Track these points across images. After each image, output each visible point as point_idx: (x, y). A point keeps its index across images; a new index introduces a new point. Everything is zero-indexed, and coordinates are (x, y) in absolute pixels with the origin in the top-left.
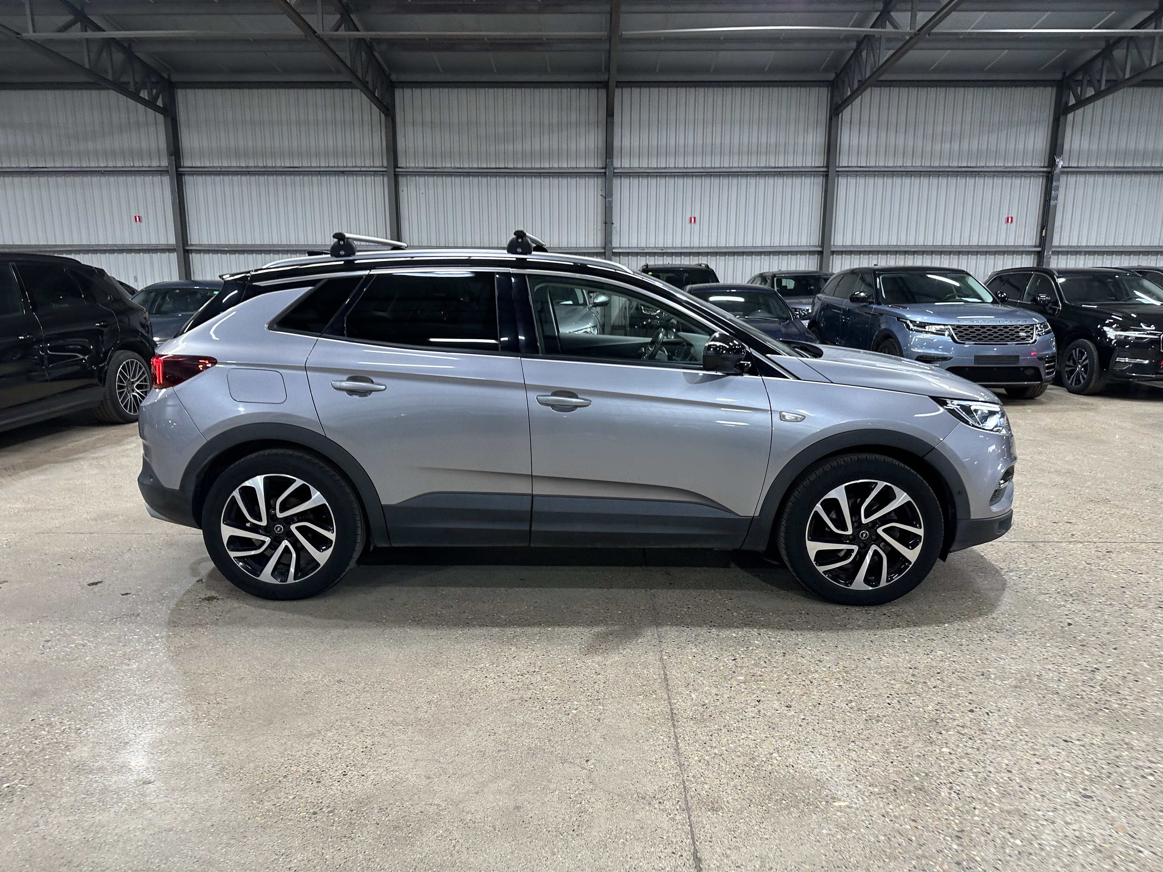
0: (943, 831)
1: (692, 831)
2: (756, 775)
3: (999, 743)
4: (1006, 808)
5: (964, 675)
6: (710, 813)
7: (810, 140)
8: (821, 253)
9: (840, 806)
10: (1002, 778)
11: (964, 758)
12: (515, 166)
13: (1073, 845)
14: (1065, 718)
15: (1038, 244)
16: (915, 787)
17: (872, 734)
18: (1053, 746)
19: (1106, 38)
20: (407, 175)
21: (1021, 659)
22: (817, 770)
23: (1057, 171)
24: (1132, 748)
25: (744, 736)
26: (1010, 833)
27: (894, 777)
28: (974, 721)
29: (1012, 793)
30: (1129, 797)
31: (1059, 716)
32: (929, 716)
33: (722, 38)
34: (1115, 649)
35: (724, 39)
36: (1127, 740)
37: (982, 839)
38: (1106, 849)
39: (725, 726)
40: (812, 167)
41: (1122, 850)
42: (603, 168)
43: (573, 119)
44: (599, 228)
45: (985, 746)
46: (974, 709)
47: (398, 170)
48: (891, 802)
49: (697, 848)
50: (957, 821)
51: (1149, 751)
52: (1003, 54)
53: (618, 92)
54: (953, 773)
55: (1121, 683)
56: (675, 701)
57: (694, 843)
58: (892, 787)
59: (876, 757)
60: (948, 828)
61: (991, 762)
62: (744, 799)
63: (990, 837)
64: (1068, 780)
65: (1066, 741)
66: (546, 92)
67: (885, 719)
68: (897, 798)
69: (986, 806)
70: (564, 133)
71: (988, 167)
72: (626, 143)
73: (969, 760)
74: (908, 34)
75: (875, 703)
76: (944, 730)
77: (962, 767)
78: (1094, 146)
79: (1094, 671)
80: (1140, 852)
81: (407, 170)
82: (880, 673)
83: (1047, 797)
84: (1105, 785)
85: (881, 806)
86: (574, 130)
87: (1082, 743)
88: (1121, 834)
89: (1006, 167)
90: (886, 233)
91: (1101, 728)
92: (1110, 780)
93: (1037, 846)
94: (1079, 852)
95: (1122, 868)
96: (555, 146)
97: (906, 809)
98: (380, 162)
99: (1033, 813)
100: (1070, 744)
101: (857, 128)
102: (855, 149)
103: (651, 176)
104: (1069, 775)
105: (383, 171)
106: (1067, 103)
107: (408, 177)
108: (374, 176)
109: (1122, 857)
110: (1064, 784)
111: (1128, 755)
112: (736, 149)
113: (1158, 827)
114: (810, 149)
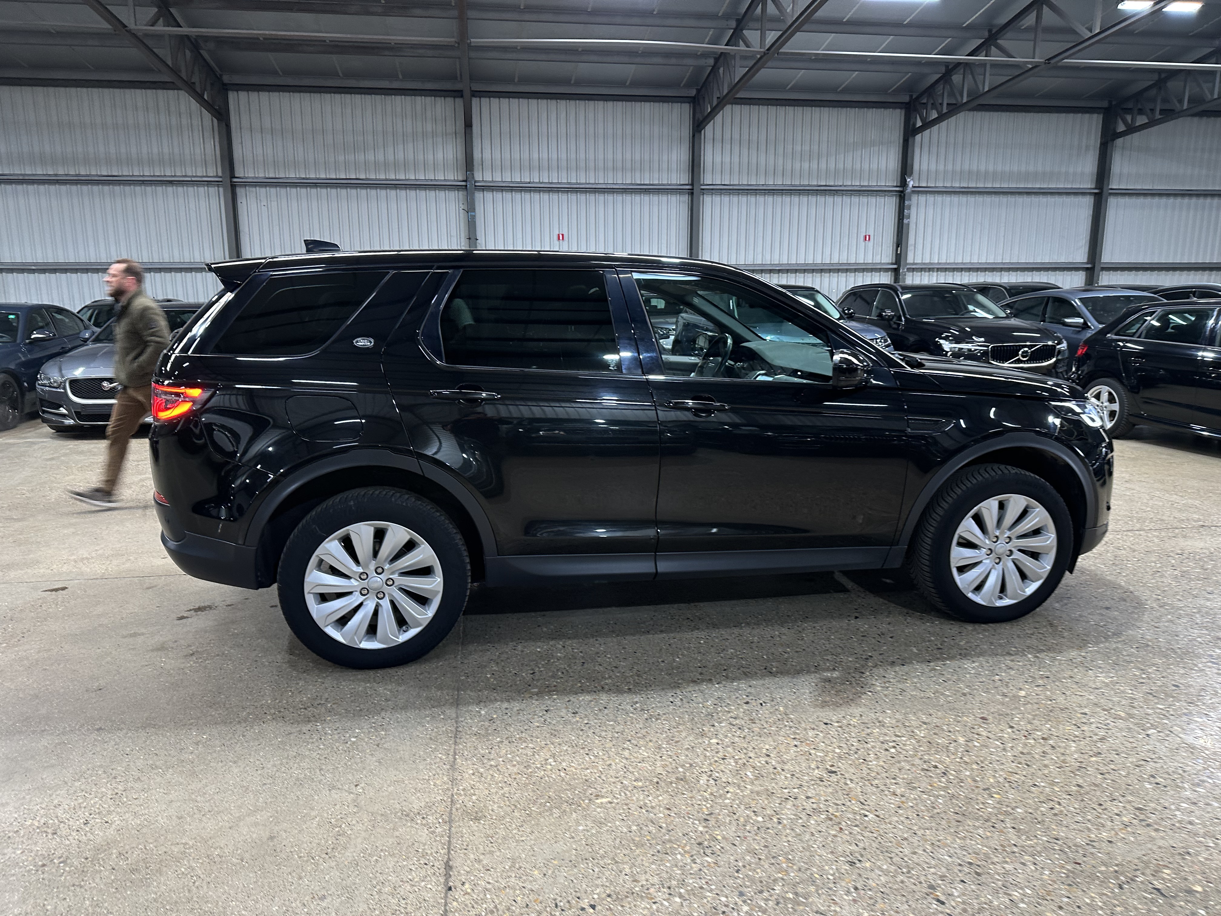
0: (693, 815)
1: (449, 842)
2: (527, 781)
3: (765, 730)
4: (756, 789)
5: (749, 671)
6: (471, 822)
7: (674, 157)
9: (602, 803)
10: (759, 762)
11: (729, 747)
12: (368, 177)
13: (808, 816)
14: (831, 703)
15: (894, 261)
16: (677, 778)
17: (649, 732)
18: (813, 729)
19: (945, 64)
20: (245, 186)
21: (804, 652)
22: (588, 771)
23: (909, 190)
24: (883, 726)
25: (524, 745)
26: (754, 812)
27: (659, 770)
28: (747, 712)
29: (765, 775)
30: (869, 769)
31: (825, 702)
32: (706, 711)
33: (580, 50)
34: (891, 637)
35: (583, 51)
36: (881, 719)
37: (728, 819)
38: (836, 816)
39: (507, 738)
40: (677, 185)
41: (850, 816)
42: (463, 181)
43: (429, 129)
44: (463, 244)
45: (752, 734)
46: (751, 702)
47: (235, 180)
48: (651, 794)
49: (451, 856)
50: (708, 805)
51: (897, 726)
52: (854, 75)
53: (475, 101)
54: (716, 761)
56: (463, 719)
57: (449, 852)
58: (655, 780)
59: (647, 753)
60: (698, 812)
61: (754, 748)
62: (509, 806)
63: (735, 817)
64: (819, 759)
65: (826, 724)
66: (398, 100)
67: (664, 716)
68: (658, 790)
69: (739, 789)
71: (845, 186)
72: (487, 155)
73: (734, 749)
74: (758, 52)
75: (659, 702)
76: (717, 722)
77: (725, 756)
78: (941, 167)
79: (867, 659)
80: (866, 816)
81: (246, 180)
82: (670, 674)
83: (797, 776)
84: (851, 760)
85: (641, 798)
86: (430, 141)
87: (840, 724)
88: (853, 802)
89: (862, 186)
90: (751, 252)
91: (860, 710)
92: (856, 756)
93: (775, 820)
94: (813, 822)
95: (846, 832)
96: (411, 157)
97: (664, 799)
98: (213, 171)
99: (779, 791)
100: (829, 726)
101: (719, 145)
102: (719, 167)
103: (515, 191)
104: (821, 754)
105: (218, 181)
106: (915, 124)
107: (247, 188)
108: (208, 187)
109: (849, 822)
110: (815, 763)
111: (878, 732)
112: (601, 164)
113: (887, 792)
114: (674, 166)
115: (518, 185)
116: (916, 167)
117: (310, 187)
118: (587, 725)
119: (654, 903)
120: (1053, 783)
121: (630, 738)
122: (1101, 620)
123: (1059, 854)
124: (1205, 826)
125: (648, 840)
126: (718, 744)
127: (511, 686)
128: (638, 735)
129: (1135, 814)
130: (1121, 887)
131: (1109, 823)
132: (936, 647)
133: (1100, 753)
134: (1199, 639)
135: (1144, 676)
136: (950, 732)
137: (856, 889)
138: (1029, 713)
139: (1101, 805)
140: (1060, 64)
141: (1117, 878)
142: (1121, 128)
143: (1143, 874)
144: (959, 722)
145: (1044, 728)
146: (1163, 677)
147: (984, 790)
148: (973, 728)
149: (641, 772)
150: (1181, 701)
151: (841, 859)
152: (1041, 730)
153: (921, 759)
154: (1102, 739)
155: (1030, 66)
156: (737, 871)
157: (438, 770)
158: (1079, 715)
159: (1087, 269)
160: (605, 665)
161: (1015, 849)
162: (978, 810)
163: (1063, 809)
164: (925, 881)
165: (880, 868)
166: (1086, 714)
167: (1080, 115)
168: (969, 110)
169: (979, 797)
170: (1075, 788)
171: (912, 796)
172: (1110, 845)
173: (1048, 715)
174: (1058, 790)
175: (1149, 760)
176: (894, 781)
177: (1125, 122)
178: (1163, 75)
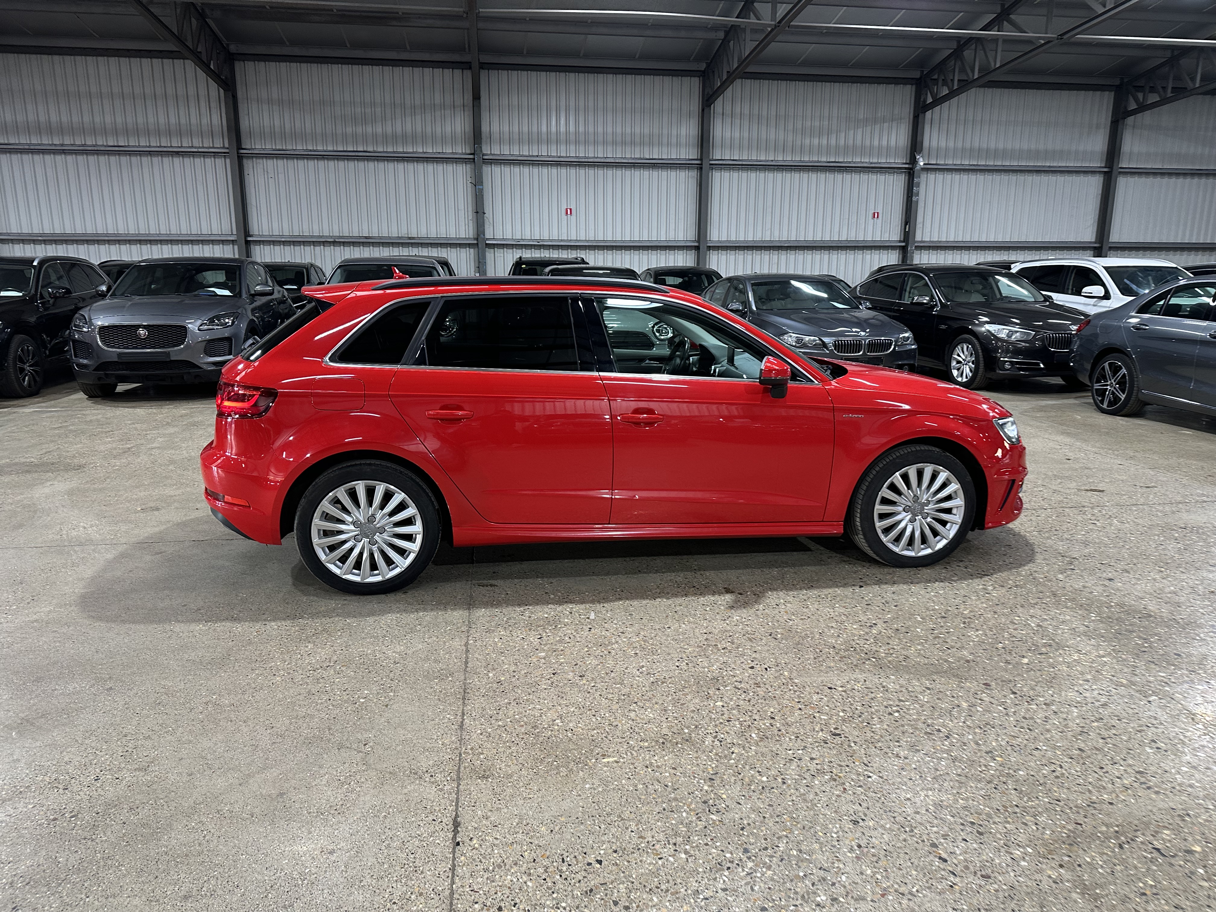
0: (699, 775)
1: (457, 799)
2: (534, 741)
3: (770, 694)
4: (761, 750)
5: (754, 637)
6: (479, 781)
7: (683, 132)
8: (697, 248)
9: (608, 762)
10: (764, 724)
11: (734, 710)
12: (375, 149)
13: (812, 777)
14: (835, 668)
15: (902, 239)
16: (682, 739)
17: (655, 694)
18: (818, 693)
19: (957, 38)
20: (252, 157)
21: (809, 619)
22: (595, 731)
23: (918, 168)
24: (887, 691)
25: (532, 706)
26: (759, 772)
27: (665, 731)
28: (753, 676)
29: (770, 737)
30: (873, 732)
31: (830, 667)
32: (711, 675)
33: (589, 21)
34: (895, 606)
35: (592, 22)
36: (884, 684)
37: (733, 779)
38: (840, 777)
39: (515, 700)
40: (686, 160)
41: (854, 777)
42: (471, 154)
43: (437, 101)
44: (470, 218)
45: (757, 698)
46: (755, 666)
47: (242, 151)
48: (657, 754)
49: (459, 813)
50: (714, 766)
51: (902, 691)
52: (865, 50)
53: (484, 74)
54: (721, 723)
55: (893, 635)
56: (471, 681)
57: (457, 809)
58: (661, 741)
59: (653, 714)
60: (704, 772)
61: (758, 711)
62: (517, 765)
63: (740, 777)
64: (823, 722)
65: (830, 688)
66: (406, 71)
67: (670, 680)
68: (664, 750)
69: (744, 750)
71: (855, 162)
72: (495, 128)
73: (739, 711)
74: (769, 25)
75: (665, 666)
76: (723, 686)
77: (730, 718)
78: (951, 144)
79: (872, 626)
80: (870, 777)
81: (253, 152)
82: (676, 640)
83: (801, 738)
85: (647, 758)
86: (438, 113)
87: (844, 689)
88: (857, 763)
89: (871, 163)
90: (759, 228)
91: (864, 675)
92: (860, 719)
93: (780, 780)
94: (817, 782)
95: (850, 792)
96: (419, 129)
97: (670, 759)
98: (220, 143)
99: (784, 753)
100: (833, 691)
101: (729, 120)
102: (728, 142)
103: (523, 164)
104: (826, 718)
105: (224, 153)
106: (925, 101)
107: (254, 159)
108: (215, 158)
109: (852, 783)
110: (819, 725)
111: (882, 697)
112: (610, 138)
113: (890, 754)
114: (683, 140)
115: (526, 158)
116: (926, 144)
117: (317, 159)
118: (594, 688)
119: (660, 859)
120: (1055, 747)
121: (636, 700)
122: (1104, 591)
123: (1060, 815)
124: (1205, 789)
125: (654, 798)
126: (723, 706)
127: (519, 650)
128: (645, 698)
129: (1136, 777)
130: (1121, 847)
131: (1110, 786)
132: (939, 615)
133: (1102, 719)
134: (1201, 610)
135: (1146, 645)
136: (953, 697)
137: (859, 846)
138: (1032, 680)
139: (1102, 768)
140: (1073, 40)
141: (1117, 838)
142: (1133, 106)
143: (1143, 834)
144: (962, 687)
145: (1046, 695)
146: (1165, 646)
147: (987, 753)
148: (976, 694)
149: (647, 733)
150: (1182, 669)
151: (845, 818)
152: (1043, 696)
153: (924, 723)
154: (1104, 705)
155: (1043, 42)
156: (742, 829)
157: (446, 730)
158: (1081, 682)
159: (1096, 248)
160: (612, 631)
161: (1018, 810)
162: (980, 772)
163: (1064, 772)
164: (928, 840)
165: (882, 826)
166: (1088, 681)
167: (1091, 92)
168: (980, 87)
169: (981, 760)
170: (1077, 752)
171: (915, 758)
172: (1111, 806)
173: (1051, 682)
174: (1060, 753)
175: (1150, 725)
176: (898, 744)
177: (1136, 100)
178: (1176, 53)
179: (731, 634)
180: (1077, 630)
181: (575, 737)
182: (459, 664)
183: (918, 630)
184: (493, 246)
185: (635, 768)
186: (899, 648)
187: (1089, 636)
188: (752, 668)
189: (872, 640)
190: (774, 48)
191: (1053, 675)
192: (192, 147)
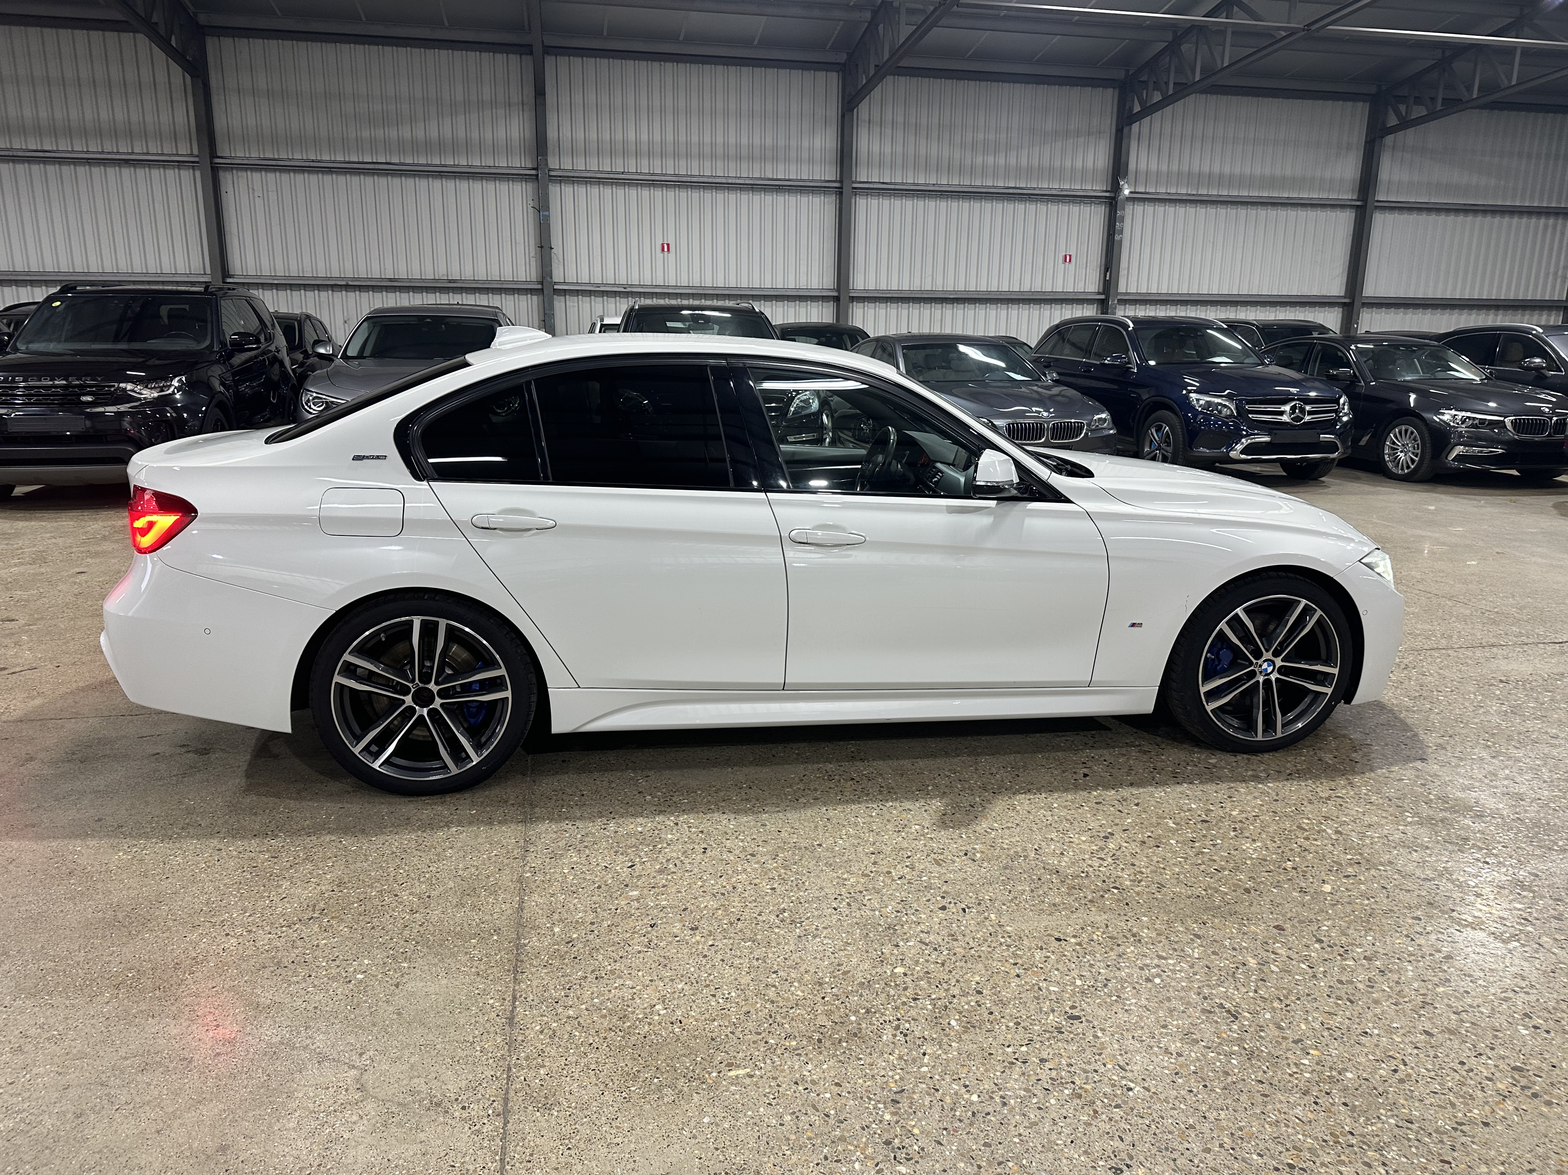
0: (875, 1094)
2: (623, 1043)
3: (973, 952)
4: (966, 1048)
5: (941, 857)
6: (538, 1114)
7: (818, 143)
8: (837, 299)
9: (737, 1077)
10: (968, 1003)
11: (922, 980)
12: (402, 161)
13: (1044, 1091)
14: (1062, 907)
15: (1101, 291)
16: (848, 1032)
17: (804, 957)
18: (1041, 949)
19: (1176, 26)
20: (232, 169)
22: (716, 1023)
23: (1122, 197)
24: (1139, 941)
25: (619, 982)
26: (966, 1086)
27: (822, 1020)
28: (945, 922)
29: (977, 1024)
30: (1126, 1011)
31: (1054, 905)
32: (885, 922)
34: (1137, 805)
36: (1135, 930)
37: (928, 1099)
38: (1086, 1091)
39: (593, 971)
40: (821, 181)
41: (1108, 1090)
42: (533, 169)
43: (487, 97)
44: (533, 256)
45: (953, 959)
46: (947, 905)
47: (217, 161)
48: (810, 1059)
50: (897, 1077)
51: (1160, 942)
52: (1053, 41)
53: (549, 61)
54: (904, 1003)
55: (1138, 851)
58: (816, 1036)
59: (803, 992)
60: (883, 1089)
61: (958, 981)
62: (596, 1085)
63: (938, 1095)
64: (1053, 997)
65: (1059, 940)
66: (444, 56)
68: (821, 1053)
69: (941, 1048)
70: (474, 116)
71: (1040, 189)
72: (565, 133)
73: (929, 982)
75: (817, 909)
76: (903, 940)
77: (917, 994)
78: (1164, 167)
79: (1107, 838)
80: (1130, 1089)
81: (232, 161)
82: (831, 865)
83: (1023, 1024)
84: (1100, 997)
85: (796, 1067)
86: (488, 114)
87: (1078, 940)
88: (1109, 1066)
89: (1062, 190)
90: (918, 274)
91: (1105, 916)
92: (1106, 990)
93: (998, 1099)
94: (1053, 1101)
95: (1104, 1117)
96: (461, 134)
97: (830, 1068)
98: (185, 149)
99: (1000, 1051)
100: (1063, 943)
101: (877, 129)
102: (876, 159)
103: (604, 183)
104: (1056, 989)
105: (193, 162)
106: (1131, 109)
107: (234, 172)
108: (179, 169)
109: (1106, 1101)
110: (1048, 1003)
111: (1133, 952)
112: (720, 151)
113: (1156, 1049)
114: (817, 156)
115: (607, 176)
116: (1132, 166)
117: (323, 172)
118: (713, 948)
120: (1391, 1031)
121: (776, 967)
122: (1417, 777)
123: (1417, 1148)
125: (809, 1139)
126: (905, 975)
127: (599, 887)
128: (789, 963)
129: (1513, 1077)
133: (1449, 981)
135: (1489, 860)
136: (1234, 949)
138: (1341, 919)
139: (1462, 1063)
140: (1323, 31)
142: (1393, 121)
144: (1244, 933)
145: (1364, 942)
147: (1296, 1042)
148: (1266, 943)
149: (794, 1023)
150: (1545, 897)
151: (1101, 1163)
152: (1360, 945)
153: (1199, 994)
154: (1449, 957)
155: (1284, 34)
157: (488, 1025)
158: (1410, 921)
159: (1344, 305)
160: (737, 852)
161: (1354, 1141)
162: (1290, 1075)
163: (1410, 1071)
166: (1420, 919)
167: (1341, 102)
168: (1201, 92)
169: (1289, 1054)
170: (1423, 1037)
171: (1193, 1054)
172: (1487, 1129)
173: (1368, 920)
174: (1399, 1040)
175: (1516, 989)
176: (1164, 1031)
177: (1398, 113)
178: (1447, 53)
179: (909, 854)
180: (1391, 838)
181: (685, 1033)
182: (509, 912)
183: (1172, 841)
184: (565, 292)
185: (778, 1085)
186: (1149, 870)
187: (1409, 847)
188: (943, 908)
189: (1110, 860)
190: (938, 35)
191: (1369, 911)
192: (148, 154)
